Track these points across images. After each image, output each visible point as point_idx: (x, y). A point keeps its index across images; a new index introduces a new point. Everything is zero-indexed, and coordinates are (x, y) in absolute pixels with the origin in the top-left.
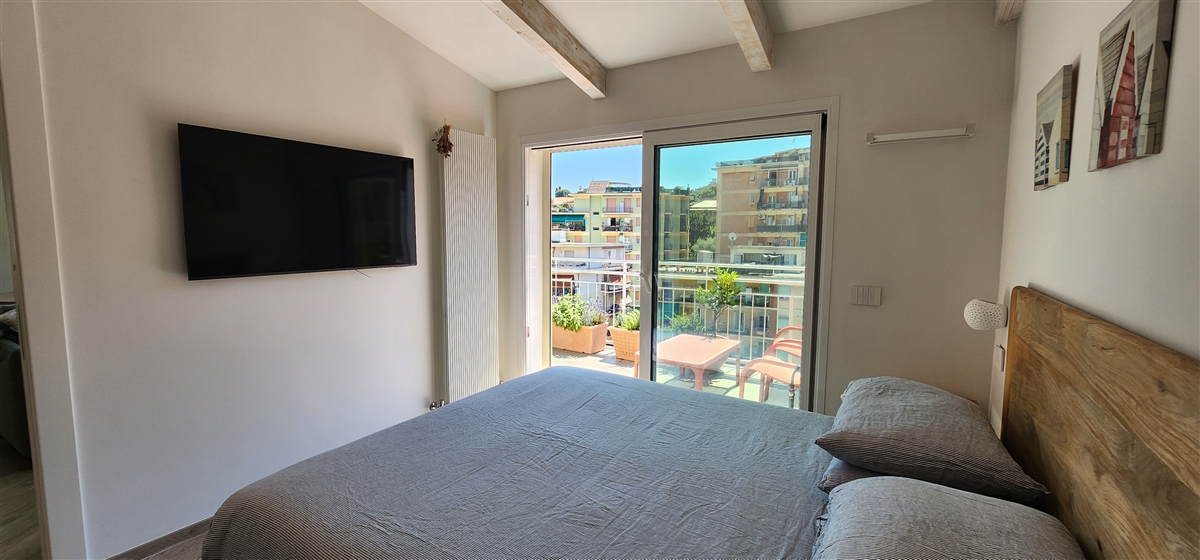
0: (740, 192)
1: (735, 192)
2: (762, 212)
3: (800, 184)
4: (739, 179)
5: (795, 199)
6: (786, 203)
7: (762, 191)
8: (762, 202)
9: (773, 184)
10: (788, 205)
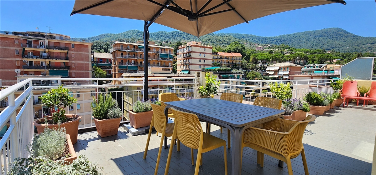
0: (9, 48)
1: (4, 47)
2: (25, 59)
3: (47, 48)
4: (7, 41)
5: (45, 54)
6: (39, 56)
7: (24, 49)
8: (24, 54)
9: (31, 47)
10: (41, 57)
